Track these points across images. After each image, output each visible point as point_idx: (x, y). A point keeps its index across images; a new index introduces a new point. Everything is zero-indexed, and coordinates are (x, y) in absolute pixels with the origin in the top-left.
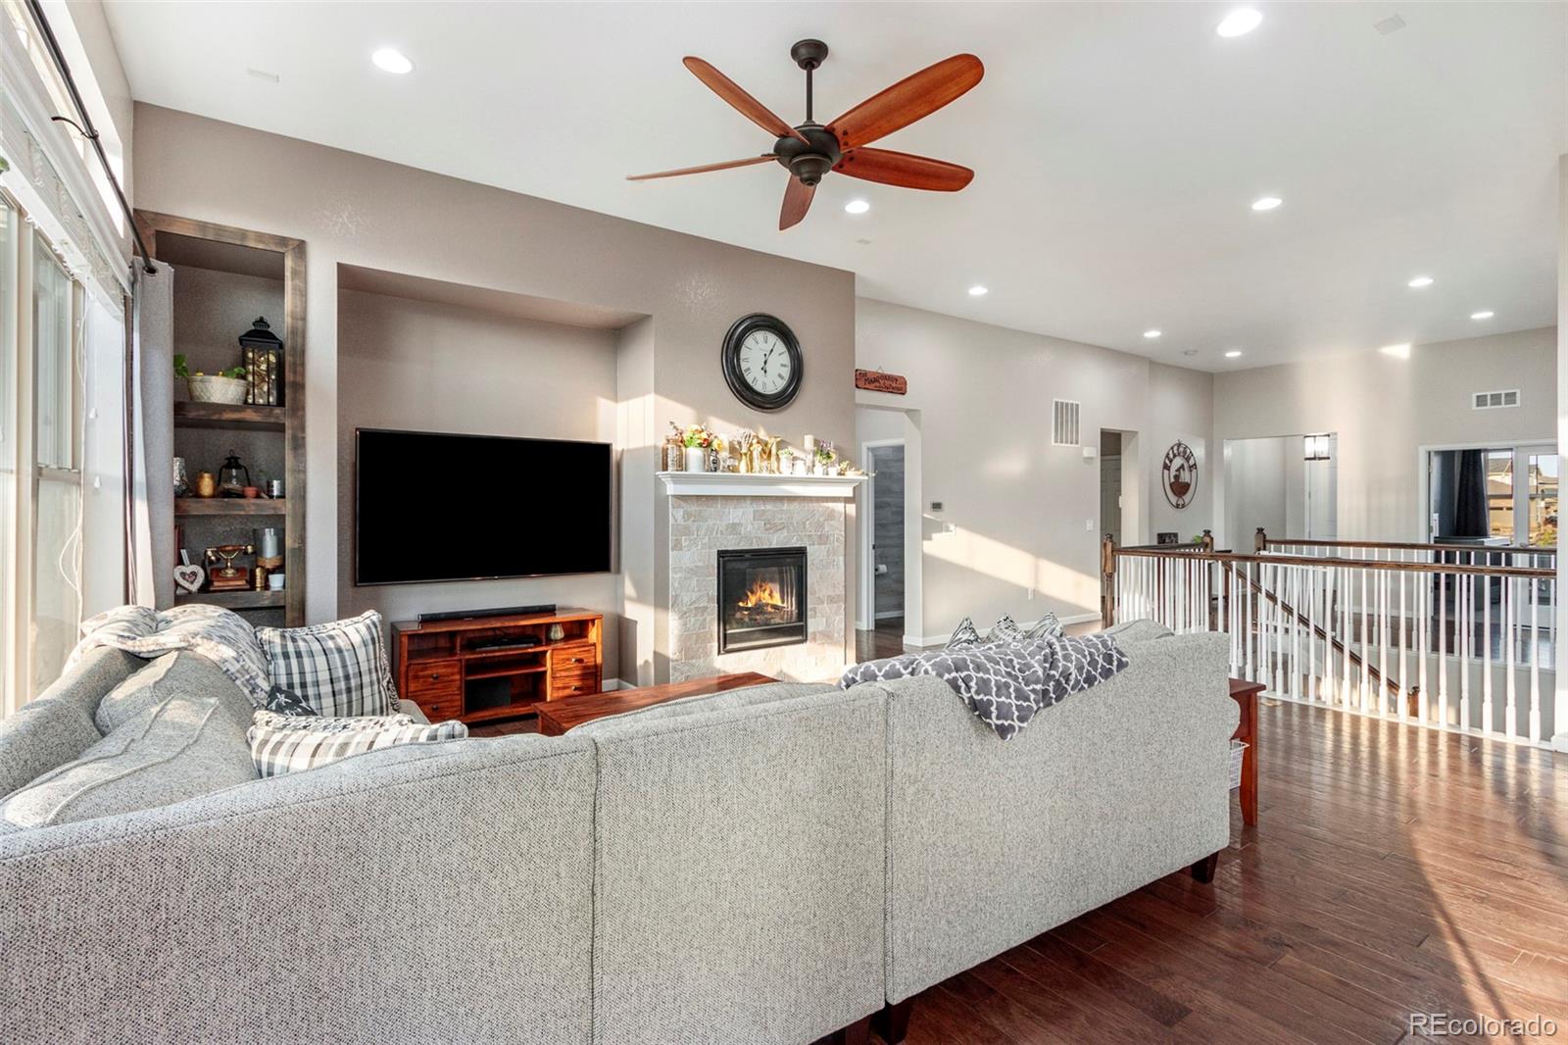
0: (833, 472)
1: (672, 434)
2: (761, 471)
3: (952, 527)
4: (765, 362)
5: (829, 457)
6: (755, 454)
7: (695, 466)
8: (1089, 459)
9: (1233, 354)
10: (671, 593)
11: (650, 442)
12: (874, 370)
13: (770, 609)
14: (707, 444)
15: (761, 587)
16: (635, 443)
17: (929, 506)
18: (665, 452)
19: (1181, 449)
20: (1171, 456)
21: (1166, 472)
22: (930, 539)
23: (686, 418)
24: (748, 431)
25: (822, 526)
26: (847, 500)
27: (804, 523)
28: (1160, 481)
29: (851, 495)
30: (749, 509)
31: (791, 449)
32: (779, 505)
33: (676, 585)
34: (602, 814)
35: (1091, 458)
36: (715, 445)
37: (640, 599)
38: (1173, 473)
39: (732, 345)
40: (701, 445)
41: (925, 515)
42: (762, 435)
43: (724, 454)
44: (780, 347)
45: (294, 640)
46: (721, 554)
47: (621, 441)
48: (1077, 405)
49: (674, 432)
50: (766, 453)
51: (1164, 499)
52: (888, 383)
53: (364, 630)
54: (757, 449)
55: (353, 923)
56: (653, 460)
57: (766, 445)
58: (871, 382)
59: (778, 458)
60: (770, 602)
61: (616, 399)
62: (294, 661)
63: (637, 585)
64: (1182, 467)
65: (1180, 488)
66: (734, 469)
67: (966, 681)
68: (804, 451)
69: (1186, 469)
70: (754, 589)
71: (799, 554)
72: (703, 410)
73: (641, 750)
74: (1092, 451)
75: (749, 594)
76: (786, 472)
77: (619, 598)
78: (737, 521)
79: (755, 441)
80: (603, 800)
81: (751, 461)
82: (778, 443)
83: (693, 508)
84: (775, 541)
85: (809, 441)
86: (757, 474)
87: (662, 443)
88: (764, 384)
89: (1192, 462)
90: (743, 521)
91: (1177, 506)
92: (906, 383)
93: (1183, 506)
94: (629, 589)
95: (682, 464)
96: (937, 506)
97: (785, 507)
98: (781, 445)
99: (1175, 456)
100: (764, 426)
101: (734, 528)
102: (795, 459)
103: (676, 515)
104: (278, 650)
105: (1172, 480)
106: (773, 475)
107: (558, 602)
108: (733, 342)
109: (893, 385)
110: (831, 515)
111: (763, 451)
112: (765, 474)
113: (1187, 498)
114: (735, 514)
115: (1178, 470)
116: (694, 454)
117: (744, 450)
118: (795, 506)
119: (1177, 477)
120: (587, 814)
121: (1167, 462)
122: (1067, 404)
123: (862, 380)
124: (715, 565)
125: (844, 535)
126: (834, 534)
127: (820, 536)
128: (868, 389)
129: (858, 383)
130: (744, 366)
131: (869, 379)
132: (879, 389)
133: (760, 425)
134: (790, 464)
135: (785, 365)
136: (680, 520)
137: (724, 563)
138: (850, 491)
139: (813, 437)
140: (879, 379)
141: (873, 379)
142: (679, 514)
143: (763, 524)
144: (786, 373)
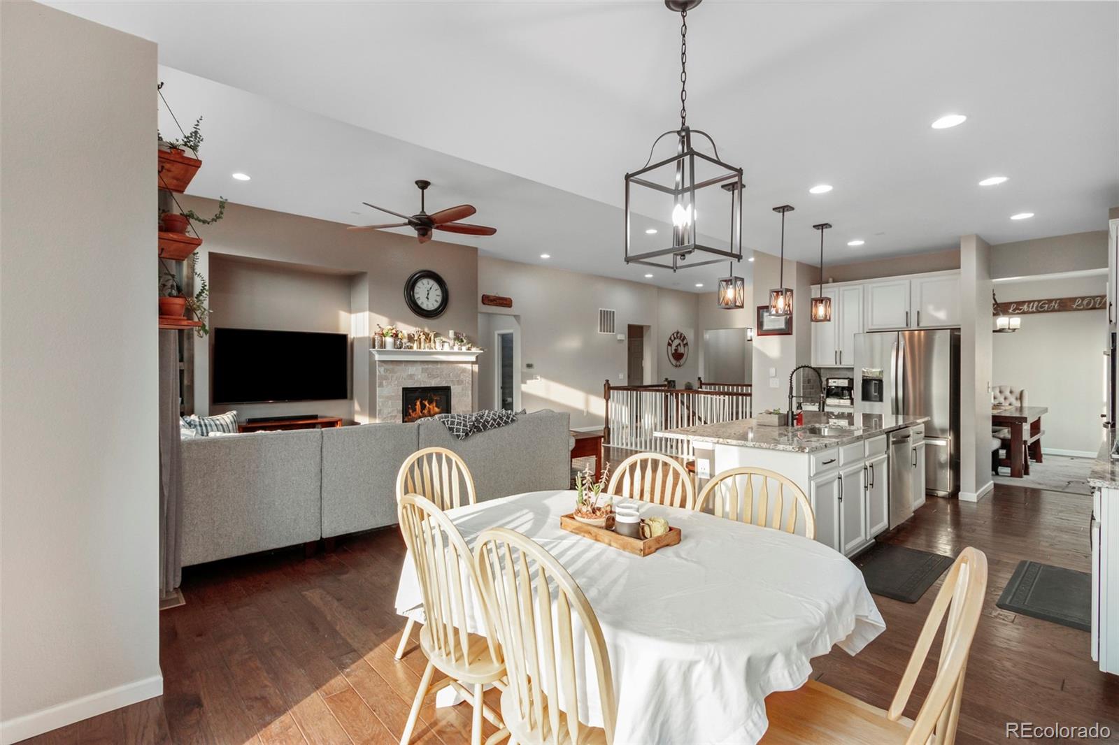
0: (464, 349)
1: (378, 330)
2: (424, 348)
3: (539, 377)
4: (428, 294)
5: (462, 341)
6: (422, 340)
7: (389, 347)
8: (621, 341)
9: (699, 285)
10: (378, 408)
11: (367, 334)
12: (493, 295)
14: (396, 336)
16: (360, 335)
17: (525, 366)
18: (374, 340)
19: (679, 335)
20: (673, 338)
21: (669, 347)
22: (525, 383)
23: (384, 322)
24: (417, 329)
25: (459, 376)
26: (473, 363)
27: (449, 374)
28: (666, 353)
29: (475, 360)
30: (419, 367)
31: (442, 338)
32: (435, 365)
33: (380, 404)
34: (324, 450)
35: (623, 340)
36: (400, 336)
37: (362, 413)
38: (674, 347)
39: (410, 287)
40: (392, 336)
41: (523, 370)
42: (426, 330)
43: (405, 341)
44: (436, 286)
45: (203, 420)
46: (404, 389)
47: (352, 335)
48: (614, 312)
49: (379, 329)
50: (428, 338)
51: (668, 363)
52: (501, 302)
53: (231, 418)
54: (423, 337)
55: (258, 468)
56: (367, 343)
57: (428, 335)
58: (491, 301)
59: (435, 342)
61: (350, 311)
62: (204, 428)
63: (360, 405)
64: (679, 344)
65: (678, 356)
66: (411, 348)
67: (448, 421)
68: (449, 338)
69: (682, 346)
71: (446, 391)
72: (393, 319)
73: (335, 433)
74: (622, 336)
76: (439, 349)
77: (352, 412)
78: (413, 373)
79: (422, 334)
80: (324, 446)
81: (420, 344)
82: (435, 335)
83: (390, 367)
84: (433, 383)
85: (451, 333)
86: (422, 350)
87: (372, 335)
88: (427, 305)
89: (685, 342)
90: (416, 373)
91: (676, 366)
92: (511, 301)
93: (680, 366)
94: (357, 407)
95: (383, 345)
96: (529, 366)
97: (439, 366)
98: (436, 336)
99: (675, 338)
100: (428, 326)
101: (411, 376)
102: (444, 342)
103: (380, 370)
104: (197, 423)
105: (673, 352)
106: (431, 350)
107: (319, 414)
108: (411, 282)
109: (506, 302)
110: (464, 371)
111: (426, 338)
112: (427, 350)
113: (682, 361)
114: (412, 370)
115: (677, 346)
116: (389, 340)
117: (416, 338)
118: (444, 366)
119: (676, 350)
120: (319, 449)
121: (670, 342)
122: (607, 311)
123: (487, 300)
124: (401, 395)
125: (471, 381)
126: (466, 380)
127: (458, 381)
128: (490, 305)
129: (484, 302)
130: (416, 296)
131: (490, 299)
132: (496, 305)
133: (425, 326)
134: (441, 345)
135: (439, 295)
136: (382, 373)
137: (405, 394)
138: (474, 358)
139: (454, 331)
140: (497, 299)
141: (493, 300)
142: (382, 370)
143: (427, 374)
144: (439, 299)
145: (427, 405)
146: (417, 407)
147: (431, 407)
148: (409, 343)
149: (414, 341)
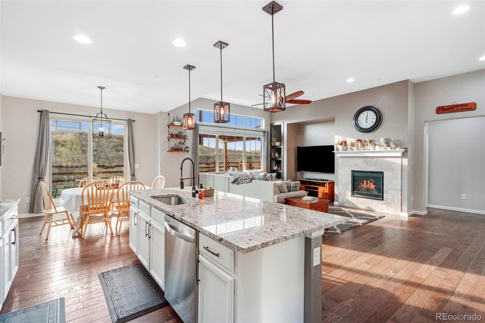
4: (367, 119)
27: (383, 165)
30: (361, 160)
46: (353, 171)
52: (459, 108)
57: (365, 142)
59: (369, 146)
66: (354, 150)
78: (357, 163)
82: (370, 141)
83: (345, 159)
85: (382, 140)
88: (366, 125)
92: (475, 104)
97: (375, 160)
109: (466, 108)
118: (379, 159)
123: (441, 110)
124: (351, 174)
125: (401, 169)
126: (396, 168)
127: (389, 169)
128: (445, 113)
129: (438, 112)
130: (359, 122)
131: (445, 109)
132: (453, 112)
133: (366, 137)
134: (373, 147)
135: (374, 119)
136: (341, 162)
137: (353, 173)
138: (400, 154)
139: (384, 138)
140: (453, 107)
141: (448, 109)
142: (341, 161)
143: (366, 164)
144: (374, 121)
145: (369, 183)
146: (364, 183)
147: (371, 184)
148: (352, 147)
149: (355, 146)
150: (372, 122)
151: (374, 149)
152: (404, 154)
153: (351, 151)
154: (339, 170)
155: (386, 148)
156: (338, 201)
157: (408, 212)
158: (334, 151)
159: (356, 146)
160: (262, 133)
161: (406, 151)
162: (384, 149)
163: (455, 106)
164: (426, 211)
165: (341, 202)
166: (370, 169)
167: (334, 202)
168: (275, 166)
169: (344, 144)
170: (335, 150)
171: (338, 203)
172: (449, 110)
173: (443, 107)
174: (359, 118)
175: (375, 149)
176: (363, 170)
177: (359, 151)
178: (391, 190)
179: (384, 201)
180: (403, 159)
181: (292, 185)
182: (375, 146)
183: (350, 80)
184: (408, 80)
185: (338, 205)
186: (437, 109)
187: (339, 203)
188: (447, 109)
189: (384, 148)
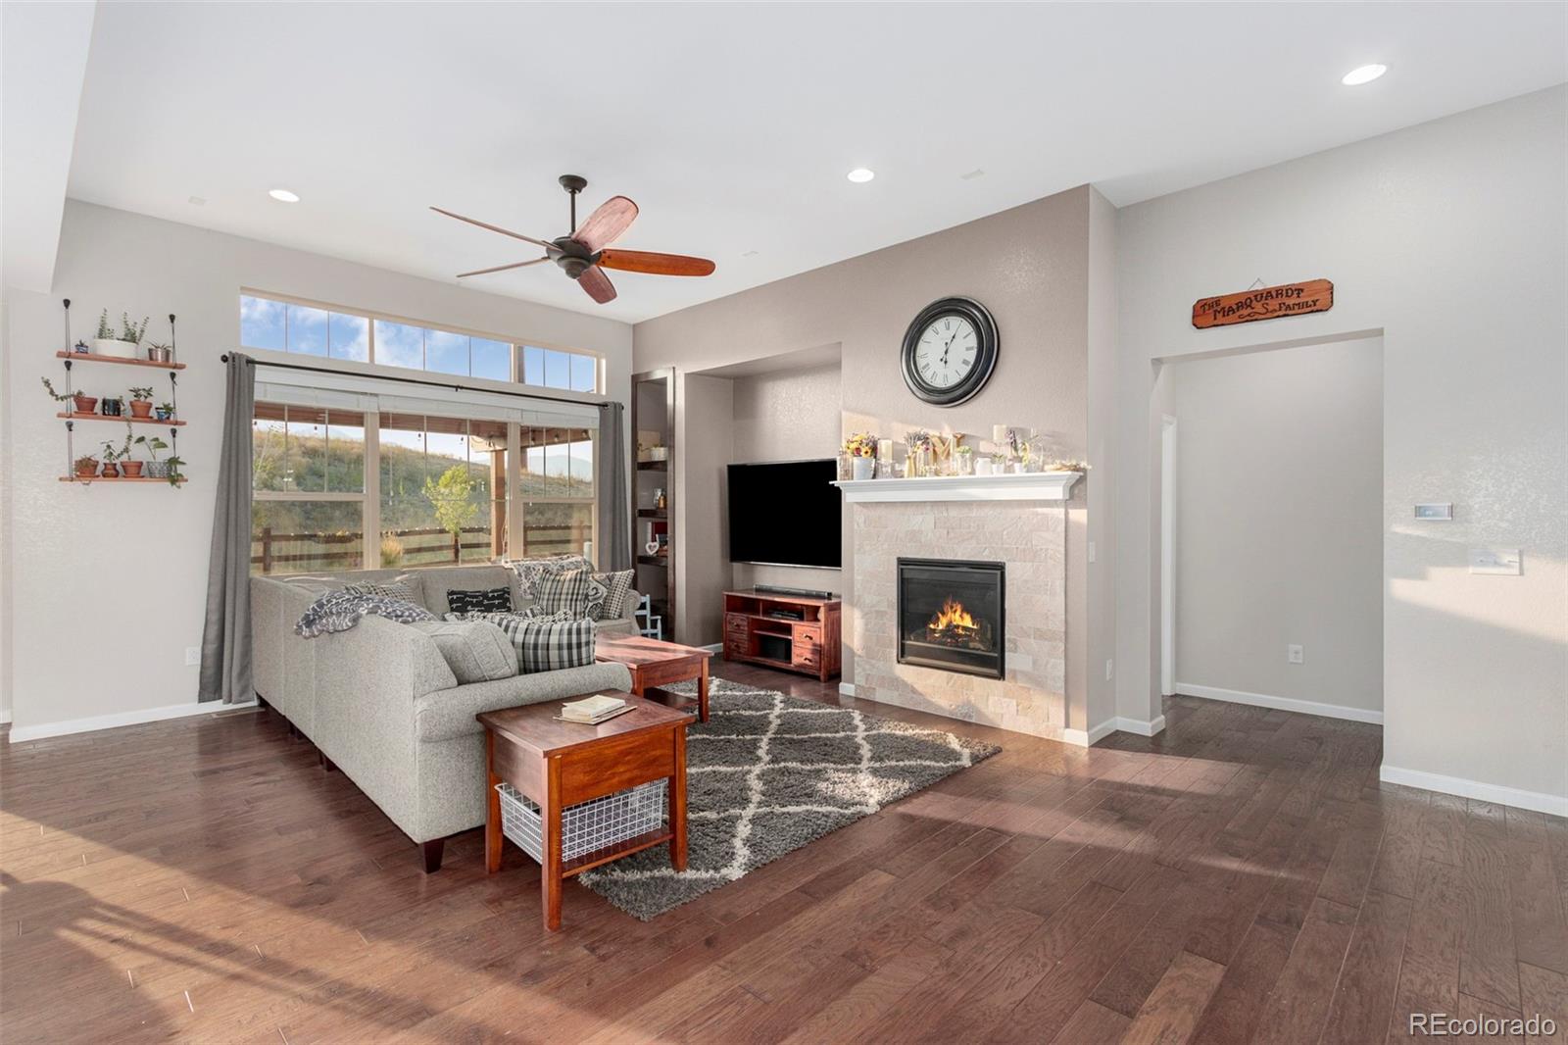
3: (1506, 557)
4: (946, 352)
5: (1021, 450)
6: (920, 457)
12: (1244, 288)
13: (960, 631)
15: (952, 607)
25: (1028, 539)
26: (1067, 504)
27: (999, 534)
30: (931, 515)
32: (965, 510)
43: (885, 461)
44: (965, 328)
46: (902, 562)
57: (945, 444)
59: (954, 459)
60: (961, 624)
70: (945, 610)
71: (996, 570)
75: (940, 615)
76: (963, 473)
78: (917, 527)
79: (919, 443)
82: (959, 440)
83: (874, 513)
84: (960, 552)
88: (945, 376)
90: (924, 528)
92: (1331, 290)
97: (975, 514)
100: (949, 423)
101: (912, 533)
102: (974, 456)
103: (859, 521)
110: (1040, 525)
114: (914, 520)
123: (1212, 312)
124: (896, 572)
125: (1063, 552)
126: (1047, 550)
127: (1024, 550)
128: (1223, 325)
129: (1200, 321)
130: (921, 363)
131: (1223, 308)
132: (1251, 318)
133: (944, 423)
134: (969, 464)
135: (972, 348)
136: (862, 525)
137: (902, 569)
138: (1058, 492)
139: (1004, 426)
140: (1251, 301)
141: (1235, 307)
142: (861, 521)
143: (945, 532)
144: (972, 356)
148: (897, 465)
149: (905, 460)
150: (965, 362)
151: (969, 470)
152: (1076, 491)
153: (893, 480)
154: (856, 556)
155: (1012, 465)
156: (852, 681)
157: (1088, 731)
158: (835, 479)
159: (909, 458)
160: (595, 412)
161: (1082, 480)
162: (1005, 472)
163: (1259, 298)
164: (1163, 717)
165: (863, 683)
166: (960, 554)
167: (841, 684)
168: (654, 540)
169: (866, 452)
170: (838, 477)
171: (853, 686)
172: (1238, 314)
173: (1217, 301)
174: (922, 348)
175: (973, 472)
176: (937, 556)
177: (918, 478)
178: (1029, 636)
179: (1005, 682)
180: (1070, 511)
181: (554, 640)
182: (972, 460)
183: (861, 175)
184: (1087, 186)
185: (853, 694)
186: (1194, 307)
187: (858, 687)
188: (1231, 309)
189: (1003, 466)
